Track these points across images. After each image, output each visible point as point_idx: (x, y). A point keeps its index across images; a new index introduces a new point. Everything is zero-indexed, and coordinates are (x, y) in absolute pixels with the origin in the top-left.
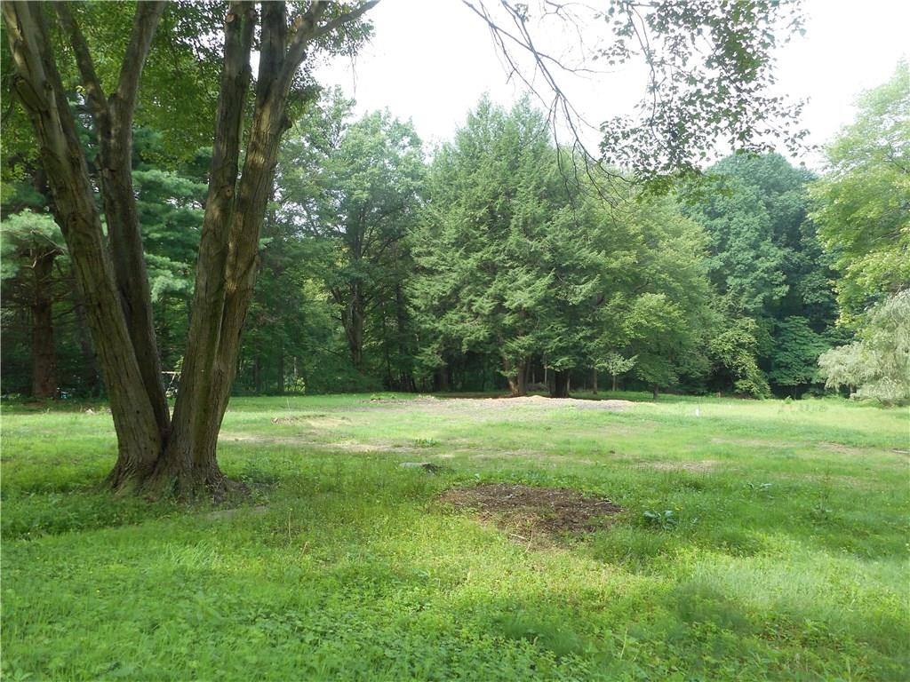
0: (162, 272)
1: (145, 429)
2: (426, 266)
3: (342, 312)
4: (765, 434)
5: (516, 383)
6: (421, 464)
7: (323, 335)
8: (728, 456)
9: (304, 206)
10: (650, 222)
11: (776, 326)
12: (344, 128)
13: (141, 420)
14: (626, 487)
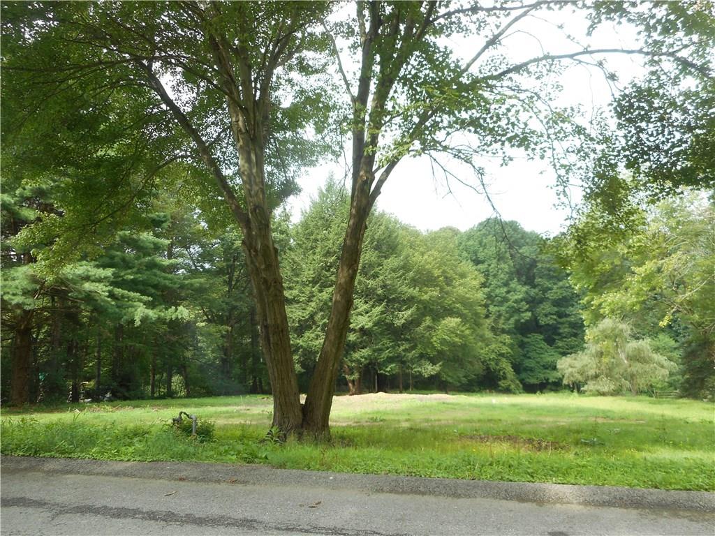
2: (290, 297)
5: (354, 384)
10: (446, 268)
11: (522, 341)
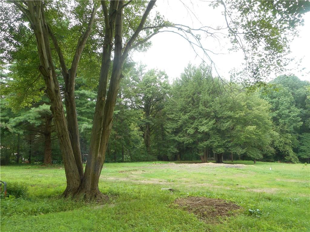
0: (85, 122)
1: (76, 177)
2: (171, 118)
3: (143, 134)
4: (297, 177)
5: (203, 158)
6: (168, 189)
7: (137, 142)
8: (283, 186)
9: (131, 99)
10: (249, 101)
11: (299, 136)
12: (143, 74)
13: (74, 174)
14: (243, 199)
